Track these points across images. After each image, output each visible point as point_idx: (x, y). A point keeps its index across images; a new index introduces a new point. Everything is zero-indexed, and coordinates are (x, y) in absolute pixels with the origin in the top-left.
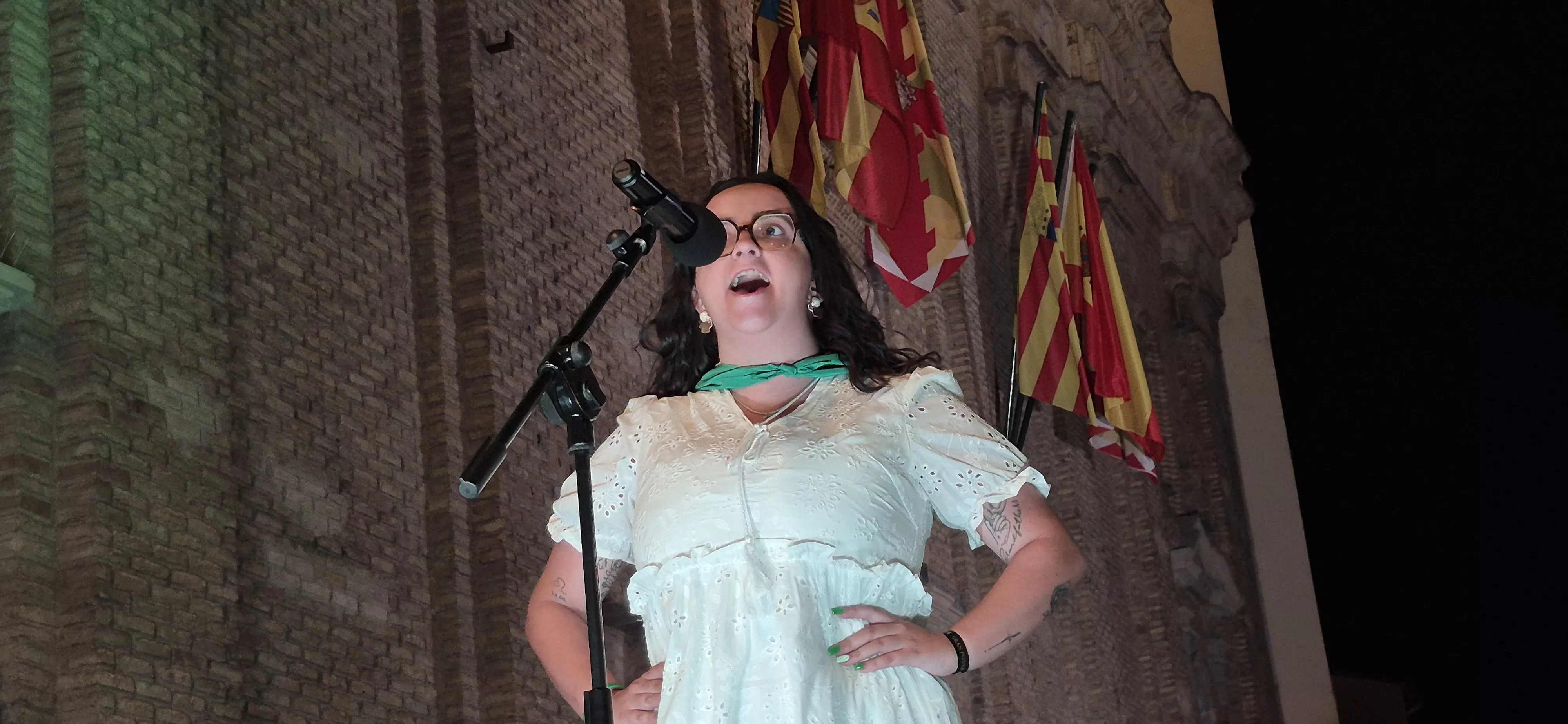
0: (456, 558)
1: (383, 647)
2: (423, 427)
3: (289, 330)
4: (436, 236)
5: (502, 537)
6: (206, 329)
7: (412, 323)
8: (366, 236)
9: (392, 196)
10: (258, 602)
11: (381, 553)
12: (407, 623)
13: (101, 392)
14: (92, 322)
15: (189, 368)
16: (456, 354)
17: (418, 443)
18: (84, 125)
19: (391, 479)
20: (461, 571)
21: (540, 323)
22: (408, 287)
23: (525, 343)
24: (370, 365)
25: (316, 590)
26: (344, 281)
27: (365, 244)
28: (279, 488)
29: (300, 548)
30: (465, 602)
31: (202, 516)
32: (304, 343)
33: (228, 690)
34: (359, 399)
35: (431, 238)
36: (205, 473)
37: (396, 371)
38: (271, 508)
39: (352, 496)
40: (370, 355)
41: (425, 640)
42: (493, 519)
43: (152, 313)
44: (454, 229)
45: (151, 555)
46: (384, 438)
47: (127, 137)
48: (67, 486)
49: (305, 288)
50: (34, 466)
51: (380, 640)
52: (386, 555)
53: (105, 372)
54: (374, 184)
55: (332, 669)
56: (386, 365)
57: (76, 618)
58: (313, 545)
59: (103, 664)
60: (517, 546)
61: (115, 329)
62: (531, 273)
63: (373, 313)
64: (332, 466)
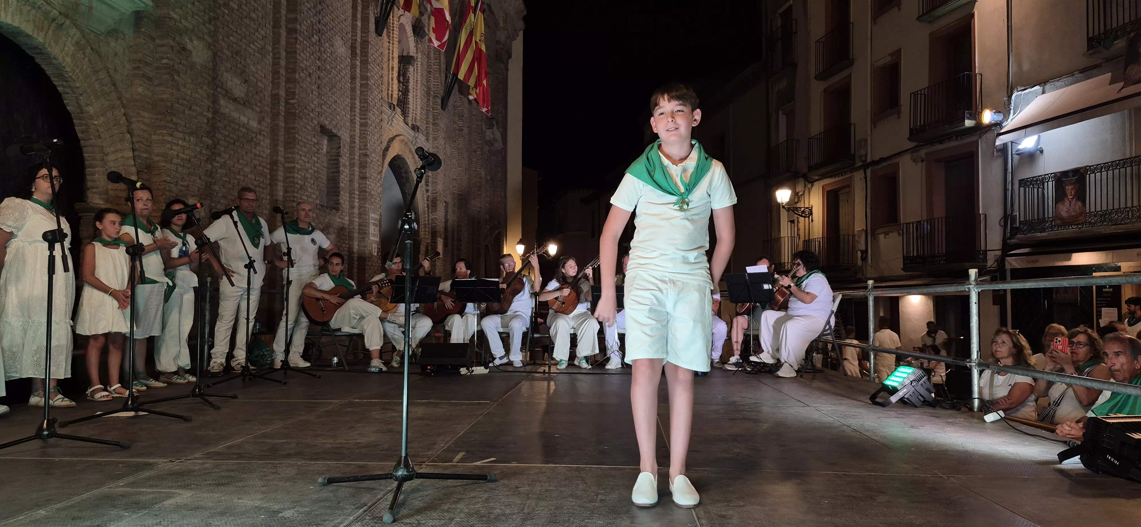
0: (280, 110)
1: (255, 135)
2: (273, 65)
3: (232, 27)
5: (295, 105)
6: (207, 25)
7: (272, 29)
10: (218, 117)
11: (256, 105)
12: (263, 128)
13: (172, 43)
14: (170, 18)
15: (201, 38)
16: (285, 43)
17: (271, 70)
19: (261, 81)
20: (281, 114)
22: (272, 17)
23: (308, 42)
24: (257, 42)
25: (235, 115)
26: (251, 12)
28: (225, 80)
29: (231, 100)
30: (282, 124)
31: (202, 88)
32: (236, 32)
33: (207, 145)
34: (253, 53)
36: (204, 74)
37: (265, 45)
38: (223, 86)
39: (249, 85)
40: (257, 39)
41: (268, 135)
42: (293, 99)
43: (189, 18)
45: (185, 100)
46: (260, 67)
48: (158, 73)
49: (238, 13)
50: (147, 64)
51: (254, 133)
52: (258, 106)
53: (173, 35)
55: (238, 140)
56: (262, 43)
57: (159, 117)
58: (235, 100)
60: (300, 108)
61: (177, 21)
62: (311, 19)
63: (259, 25)
64: (243, 74)
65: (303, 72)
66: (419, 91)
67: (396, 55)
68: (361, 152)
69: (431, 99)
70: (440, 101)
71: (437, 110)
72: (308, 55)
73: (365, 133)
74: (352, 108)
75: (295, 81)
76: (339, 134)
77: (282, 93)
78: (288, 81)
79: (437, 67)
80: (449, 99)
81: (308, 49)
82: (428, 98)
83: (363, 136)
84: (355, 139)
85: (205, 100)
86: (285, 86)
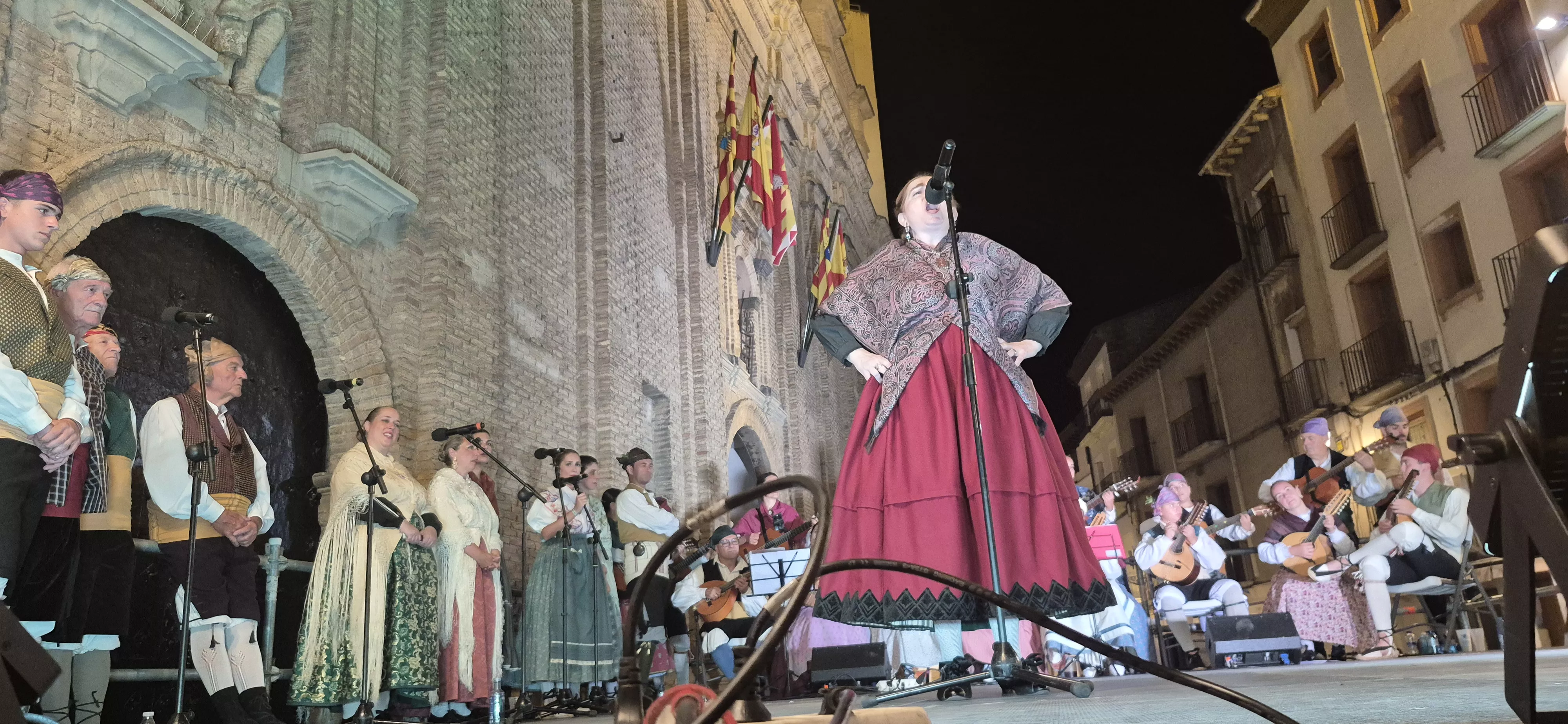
0: (589, 356)
1: (556, 388)
2: (577, 298)
3: (523, 246)
5: (608, 349)
6: (490, 236)
7: (575, 253)
8: (557, 212)
9: (569, 197)
10: (506, 360)
11: (557, 348)
12: (566, 380)
13: (445, 255)
14: (442, 223)
15: (483, 251)
16: (592, 269)
17: (575, 304)
18: (442, 137)
19: (563, 318)
20: (590, 361)
21: (628, 261)
22: (574, 237)
23: (621, 268)
24: (556, 268)
25: (530, 360)
26: (547, 231)
27: (557, 217)
28: (516, 313)
29: (524, 341)
30: (591, 374)
31: (485, 316)
32: (529, 253)
34: (551, 281)
35: (585, 218)
36: (487, 298)
37: (567, 272)
38: (513, 322)
39: (546, 322)
40: (556, 263)
41: (573, 388)
42: (605, 340)
43: (468, 225)
44: (594, 215)
45: (463, 330)
46: (560, 300)
47: (461, 145)
48: (427, 295)
49: (531, 229)
50: (412, 284)
51: (555, 385)
52: (559, 350)
53: (447, 246)
54: (562, 192)
55: (535, 394)
56: (563, 269)
57: (429, 352)
58: (529, 340)
59: (440, 374)
60: (614, 353)
61: (452, 228)
62: (625, 239)
63: (558, 246)
64: (540, 309)
65: (617, 306)
66: (767, 342)
67: (735, 295)
68: (697, 417)
69: (784, 353)
70: (795, 356)
71: (793, 367)
72: (622, 284)
73: (700, 392)
74: (682, 361)
75: (607, 316)
76: (667, 394)
77: (591, 333)
78: (598, 317)
79: (789, 311)
80: (807, 352)
81: (623, 277)
82: (780, 352)
83: (699, 396)
84: (687, 400)
85: (490, 333)
86: (594, 325)
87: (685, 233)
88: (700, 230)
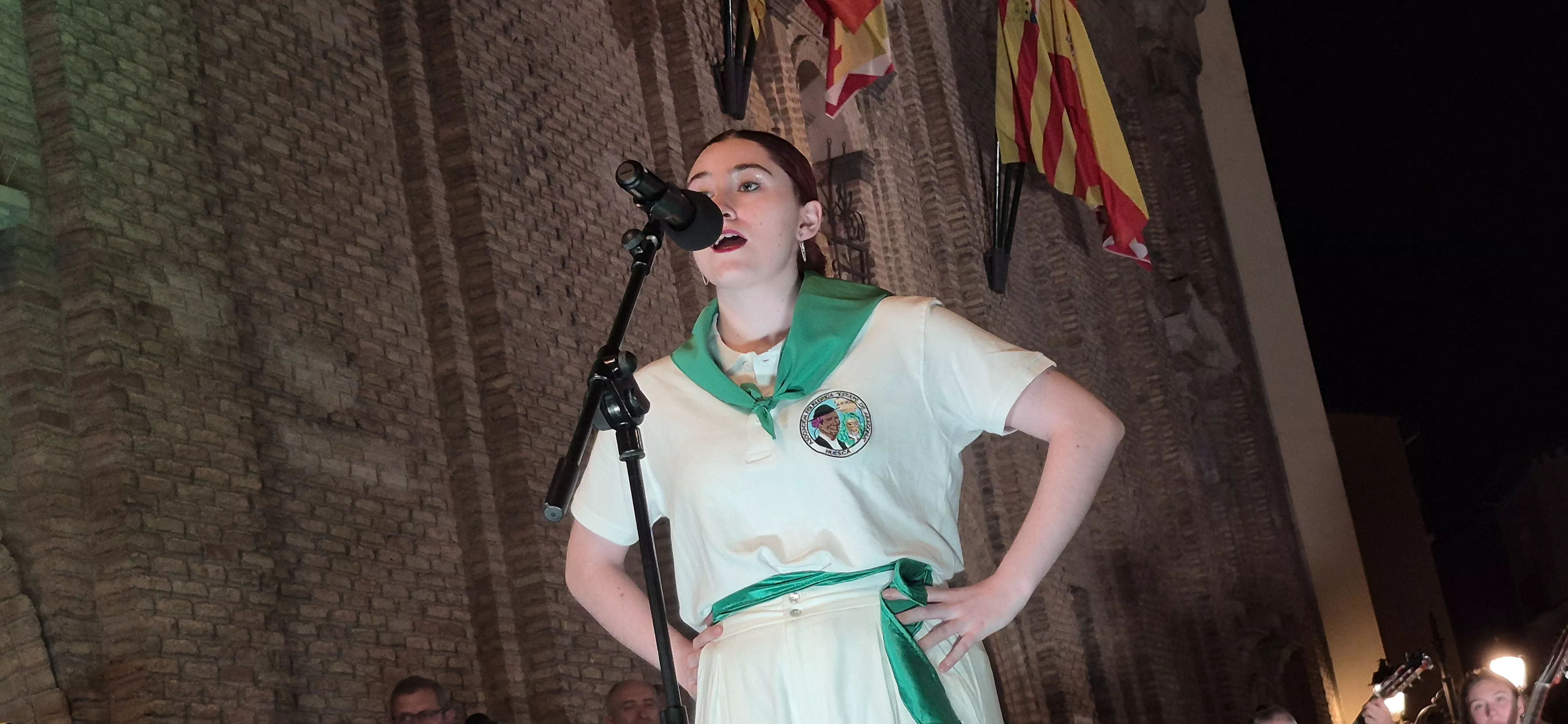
0: (469, 418)
1: (406, 513)
2: (422, 291)
3: (281, 210)
4: (418, 97)
5: (512, 392)
6: (201, 222)
7: (401, 186)
8: (347, 104)
9: (369, 60)
10: (280, 484)
11: (393, 419)
12: (426, 486)
13: (105, 299)
14: (89, 230)
15: (188, 264)
16: (448, 215)
17: (420, 308)
18: (58, 31)
19: (396, 346)
20: (474, 429)
21: (528, 173)
22: (394, 152)
23: (515, 195)
24: (364, 234)
25: (335, 465)
26: (331, 154)
27: (348, 113)
28: (289, 369)
29: (315, 426)
30: (481, 460)
31: (218, 410)
32: (298, 221)
33: (261, 577)
34: (358, 271)
35: (413, 99)
36: (216, 366)
37: (390, 237)
38: (282, 390)
39: (360, 367)
40: (364, 224)
41: (446, 502)
42: (500, 376)
43: (146, 214)
44: (433, 87)
45: (173, 455)
46: (385, 306)
47: (103, 38)
48: (82, 396)
49: (293, 165)
50: (48, 379)
51: (403, 506)
52: (399, 422)
53: (107, 278)
54: (350, 51)
55: (359, 539)
56: (380, 233)
57: (106, 524)
58: (328, 421)
59: (138, 567)
60: (526, 398)
61: (111, 234)
62: (514, 124)
63: (362, 182)
64: (338, 340)
65: (515, 287)
69: (951, 267)
70: (979, 268)
71: (979, 296)
72: (523, 232)
75: (498, 320)
77: (466, 366)
78: (477, 324)
79: (948, 163)
80: (1008, 249)
81: (520, 216)
82: (941, 267)
85: (233, 444)
86: (471, 344)
87: (659, 54)
88: (694, 40)
